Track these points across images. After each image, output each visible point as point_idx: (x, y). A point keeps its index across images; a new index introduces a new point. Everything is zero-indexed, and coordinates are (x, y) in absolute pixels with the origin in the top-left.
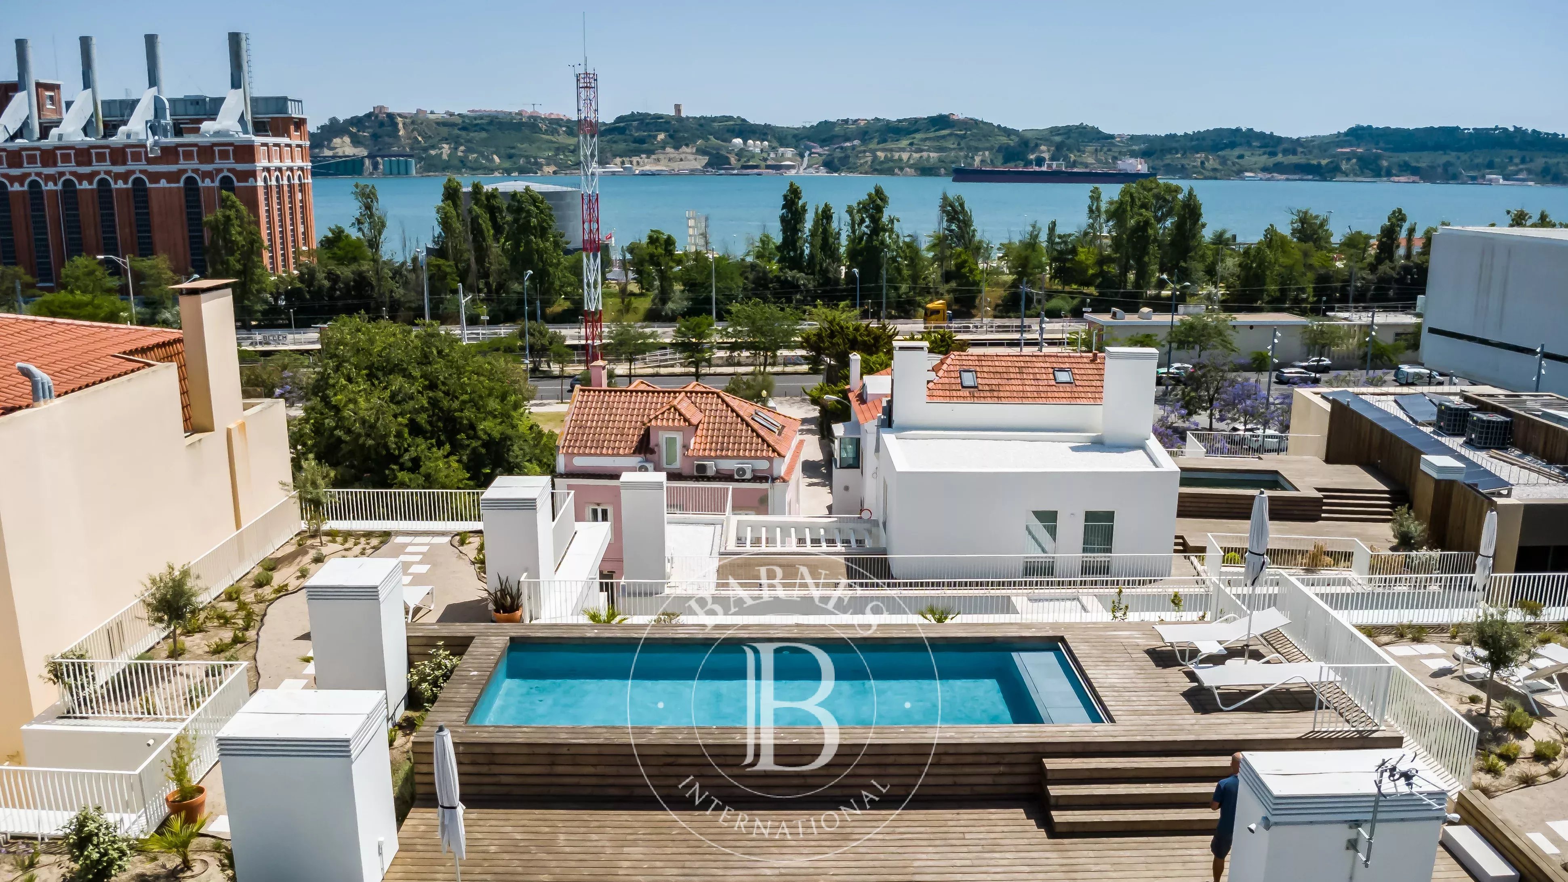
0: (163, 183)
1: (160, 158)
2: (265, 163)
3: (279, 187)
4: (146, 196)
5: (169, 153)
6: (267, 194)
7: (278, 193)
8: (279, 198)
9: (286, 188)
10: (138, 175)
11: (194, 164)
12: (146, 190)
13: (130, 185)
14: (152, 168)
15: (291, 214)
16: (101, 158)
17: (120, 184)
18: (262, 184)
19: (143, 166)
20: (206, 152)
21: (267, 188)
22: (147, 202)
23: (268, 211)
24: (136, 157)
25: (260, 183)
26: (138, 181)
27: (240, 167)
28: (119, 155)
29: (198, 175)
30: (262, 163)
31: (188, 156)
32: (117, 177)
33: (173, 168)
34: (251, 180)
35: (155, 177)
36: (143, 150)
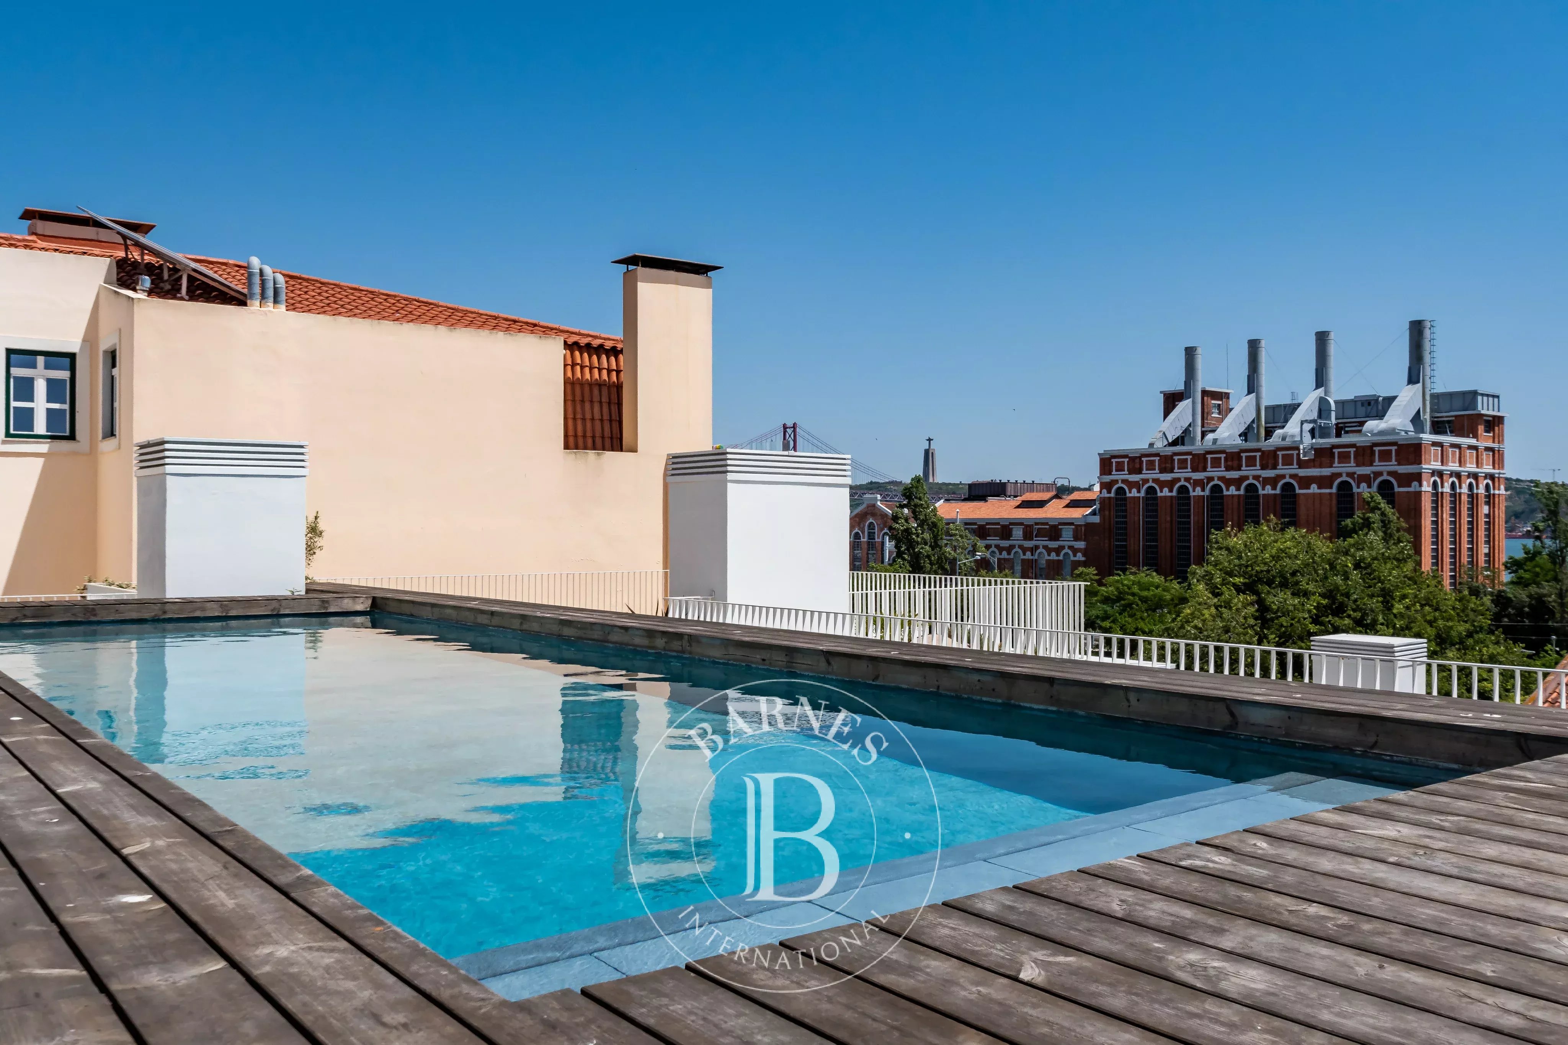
0: (1314, 489)
1: (1313, 460)
2: (1436, 465)
3: (1455, 497)
4: (1294, 503)
5: (1323, 455)
6: (1435, 502)
7: (1453, 502)
8: (1453, 509)
9: (1464, 498)
10: (1287, 480)
11: (1351, 467)
12: (1295, 496)
13: (1278, 491)
14: (1303, 472)
15: (1471, 529)
16: (1251, 462)
17: (1268, 490)
18: (1430, 489)
19: (1294, 470)
20: (1365, 454)
21: (1437, 497)
22: (1294, 509)
23: (1435, 523)
24: (1288, 461)
25: (1427, 487)
26: (1288, 487)
27: (1403, 469)
28: (1269, 458)
29: (1354, 479)
30: (1431, 464)
31: (1344, 458)
32: (1266, 481)
33: (1326, 472)
34: (1415, 484)
35: (1306, 482)
36: (1295, 452)
